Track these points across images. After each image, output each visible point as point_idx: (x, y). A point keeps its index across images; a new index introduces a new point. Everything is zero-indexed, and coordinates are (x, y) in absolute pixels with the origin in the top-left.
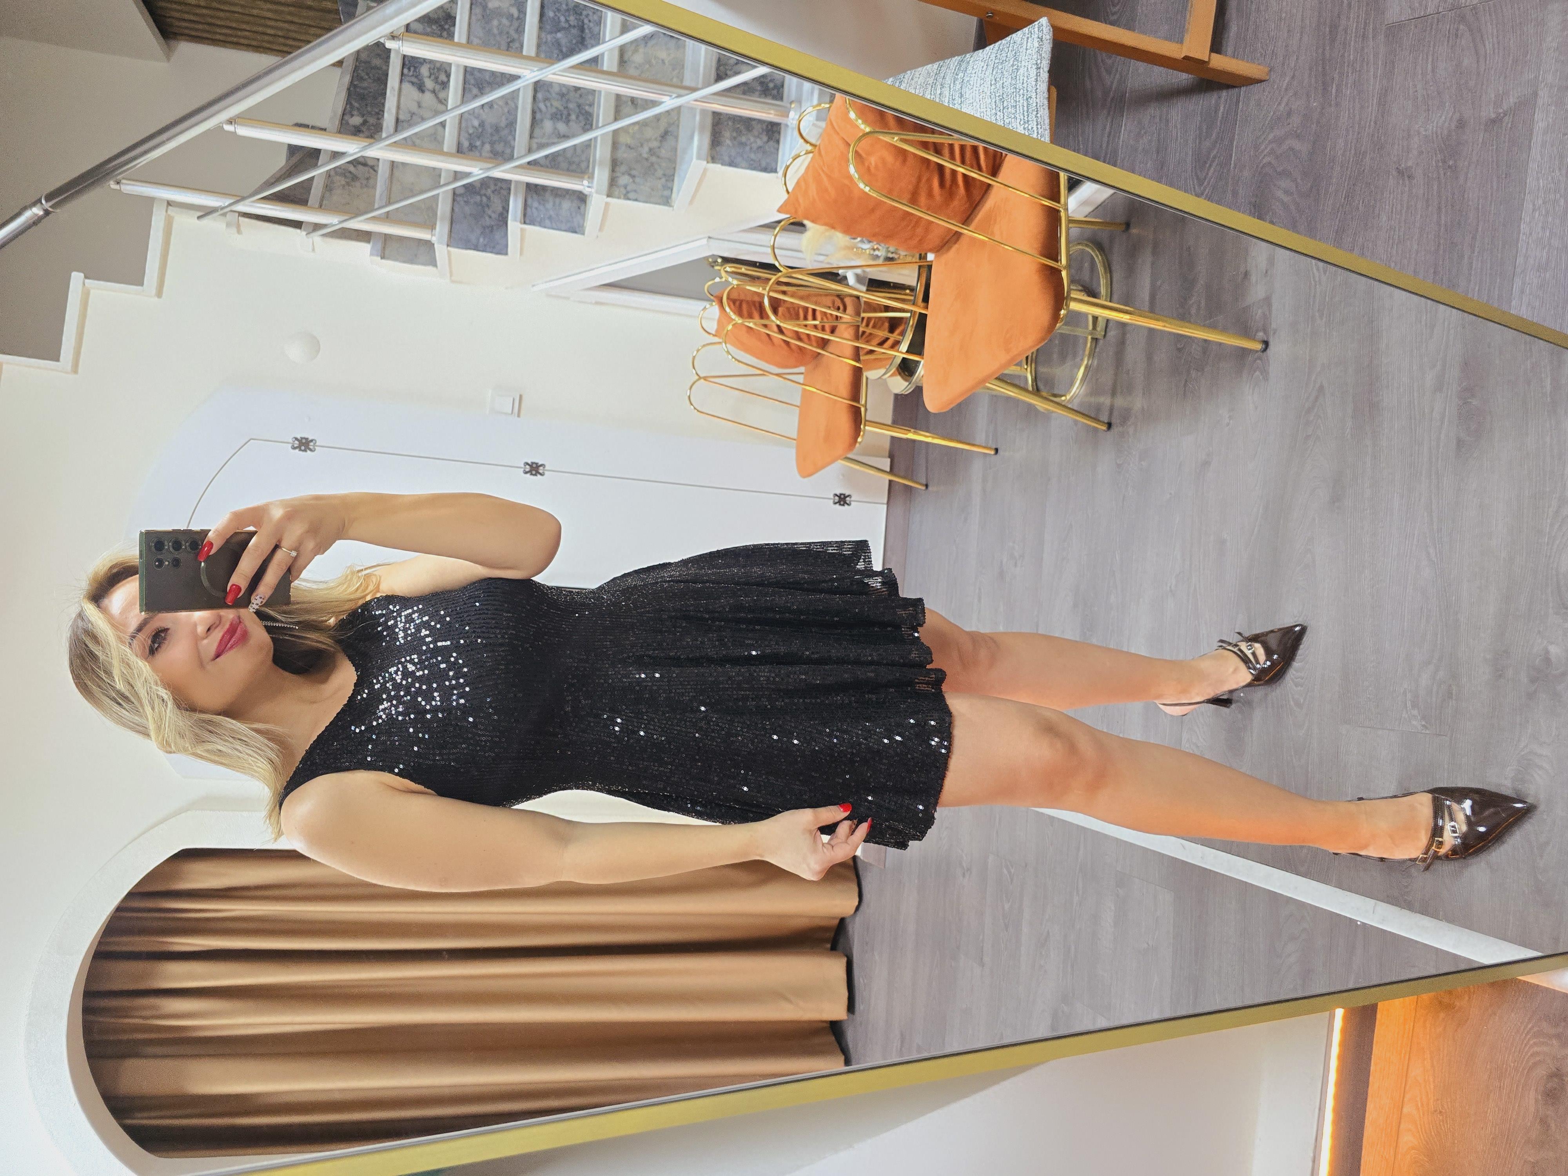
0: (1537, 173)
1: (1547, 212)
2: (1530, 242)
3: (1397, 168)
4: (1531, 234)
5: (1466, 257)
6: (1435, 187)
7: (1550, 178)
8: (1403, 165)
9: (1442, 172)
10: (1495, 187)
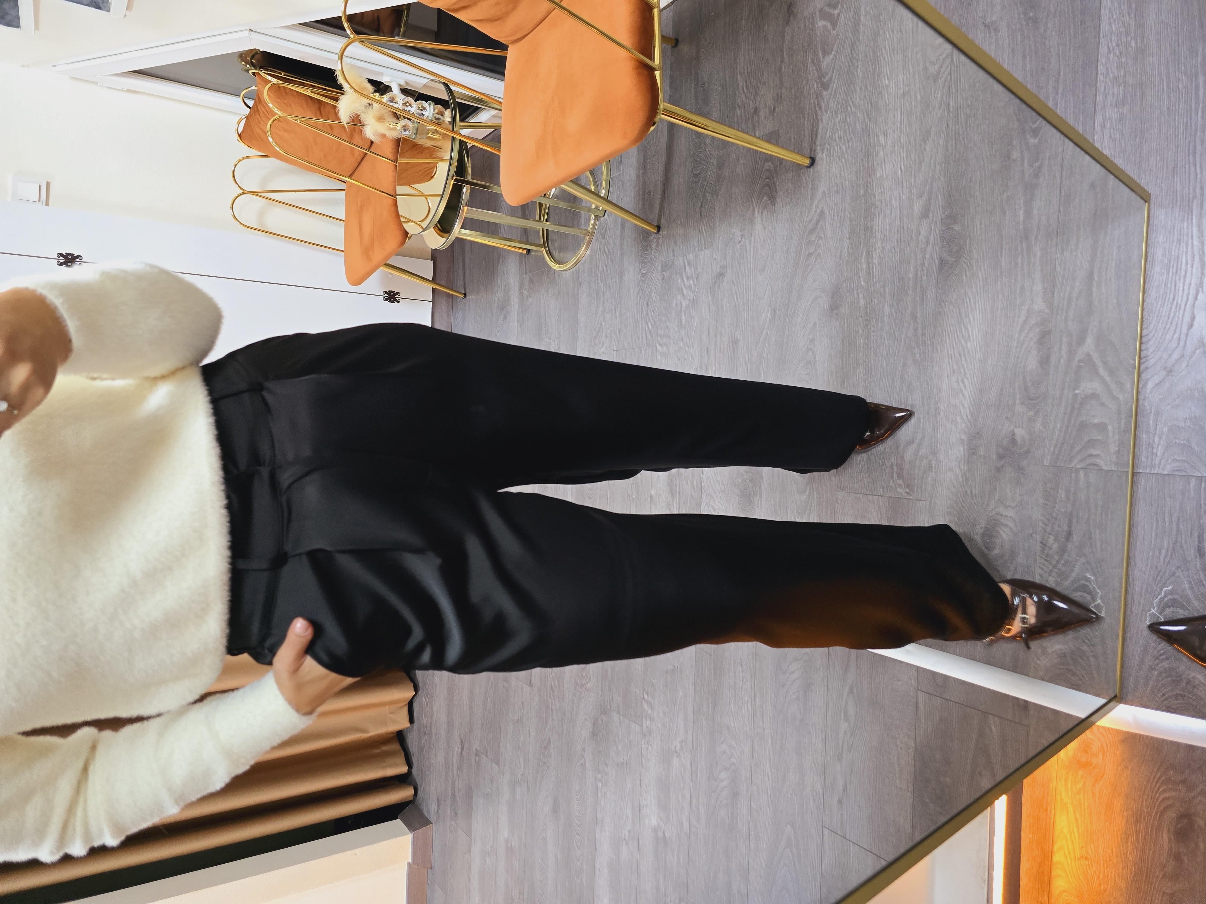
0: (1109, 18)
1: (1121, 54)
2: (1108, 81)
3: (984, 23)
4: (1107, 74)
5: (1051, 98)
6: (1019, 38)
7: (1121, 22)
8: (988, 20)
9: (1024, 23)
10: (1072, 34)
